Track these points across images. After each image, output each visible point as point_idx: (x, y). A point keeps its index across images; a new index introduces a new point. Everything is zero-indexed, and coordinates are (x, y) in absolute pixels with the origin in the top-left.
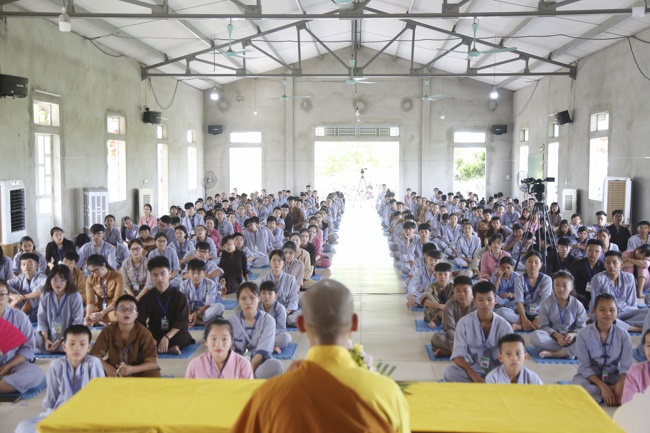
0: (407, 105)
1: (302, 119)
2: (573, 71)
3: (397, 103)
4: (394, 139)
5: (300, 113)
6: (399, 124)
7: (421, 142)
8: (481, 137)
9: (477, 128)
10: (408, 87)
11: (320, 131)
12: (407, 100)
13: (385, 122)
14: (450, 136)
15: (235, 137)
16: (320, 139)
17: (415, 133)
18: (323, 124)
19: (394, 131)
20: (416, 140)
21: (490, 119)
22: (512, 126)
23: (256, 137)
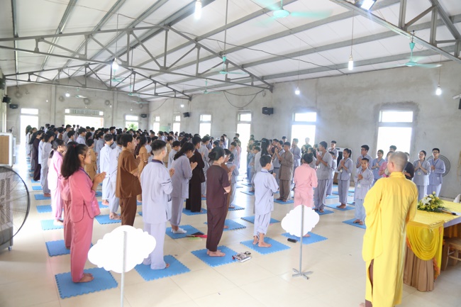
0: (107, 103)
1: (59, 105)
2: (190, 98)
3: (103, 102)
4: (101, 116)
5: (58, 101)
6: (104, 111)
7: (112, 119)
8: (136, 118)
9: (135, 115)
10: (108, 95)
11: (67, 111)
12: (107, 101)
13: (98, 109)
14: (124, 118)
15: (23, 110)
16: (67, 114)
17: (110, 115)
18: (69, 108)
19: (101, 113)
20: (111, 118)
21: (140, 111)
22: (149, 115)
23: (36, 111)
